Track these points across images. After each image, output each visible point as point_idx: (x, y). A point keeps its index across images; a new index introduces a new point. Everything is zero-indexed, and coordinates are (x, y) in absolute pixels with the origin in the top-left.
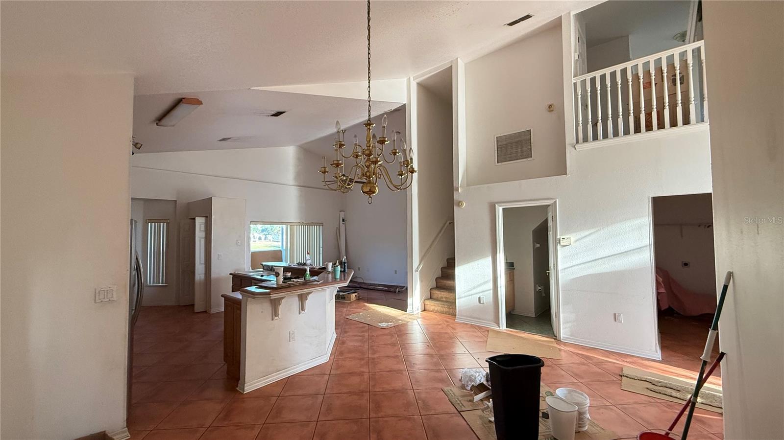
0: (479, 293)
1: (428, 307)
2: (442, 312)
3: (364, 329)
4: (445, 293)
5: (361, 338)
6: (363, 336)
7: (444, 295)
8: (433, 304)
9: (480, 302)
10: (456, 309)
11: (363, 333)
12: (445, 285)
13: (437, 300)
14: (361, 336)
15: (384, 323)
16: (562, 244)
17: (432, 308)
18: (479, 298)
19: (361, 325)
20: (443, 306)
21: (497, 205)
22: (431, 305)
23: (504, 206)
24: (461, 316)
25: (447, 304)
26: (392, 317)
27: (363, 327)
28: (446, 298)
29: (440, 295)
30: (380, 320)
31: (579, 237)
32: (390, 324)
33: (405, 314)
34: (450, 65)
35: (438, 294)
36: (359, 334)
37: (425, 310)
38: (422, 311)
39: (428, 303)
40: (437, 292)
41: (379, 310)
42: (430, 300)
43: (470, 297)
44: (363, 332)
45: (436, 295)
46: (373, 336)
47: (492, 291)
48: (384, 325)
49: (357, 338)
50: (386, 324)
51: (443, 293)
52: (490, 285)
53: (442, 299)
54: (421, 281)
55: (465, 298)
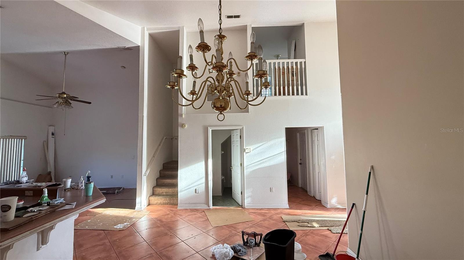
0: (195, 186)
1: (151, 202)
2: (165, 204)
3: (101, 237)
4: (165, 189)
5: (102, 247)
6: (103, 244)
7: (164, 190)
8: (157, 199)
9: (196, 192)
10: (178, 200)
11: (103, 242)
12: (164, 183)
13: (159, 195)
14: (102, 245)
15: (119, 225)
16: (246, 152)
17: (156, 202)
18: (196, 190)
19: (96, 233)
20: (165, 199)
21: (209, 128)
22: (155, 200)
23: (213, 128)
24: (182, 204)
25: (168, 197)
26: (124, 217)
27: (99, 235)
28: (166, 192)
29: (161, 191)
30: (113, 223)
31: (255, 147)
32: (125, 224)
33: (134, 212)
34: (178, 29)
35: (159, 190)
36: (98, 243)
37: (149, 205)
38: (147, 206)
39: (153, 199)
40: (159, 189)
41: (107, 213)
42: (153, 196)
43: (189, 190)
44: (101, 240)
45: (158, 191)
46: (115, 241)
47: (204, 184)
48: (120, 226)
49: (97, 249)
50: (122, 225)
51: (163, 189)
52: (204, 180)
53: (163, 194)
54: (147, 183)
55: (185, 191)
